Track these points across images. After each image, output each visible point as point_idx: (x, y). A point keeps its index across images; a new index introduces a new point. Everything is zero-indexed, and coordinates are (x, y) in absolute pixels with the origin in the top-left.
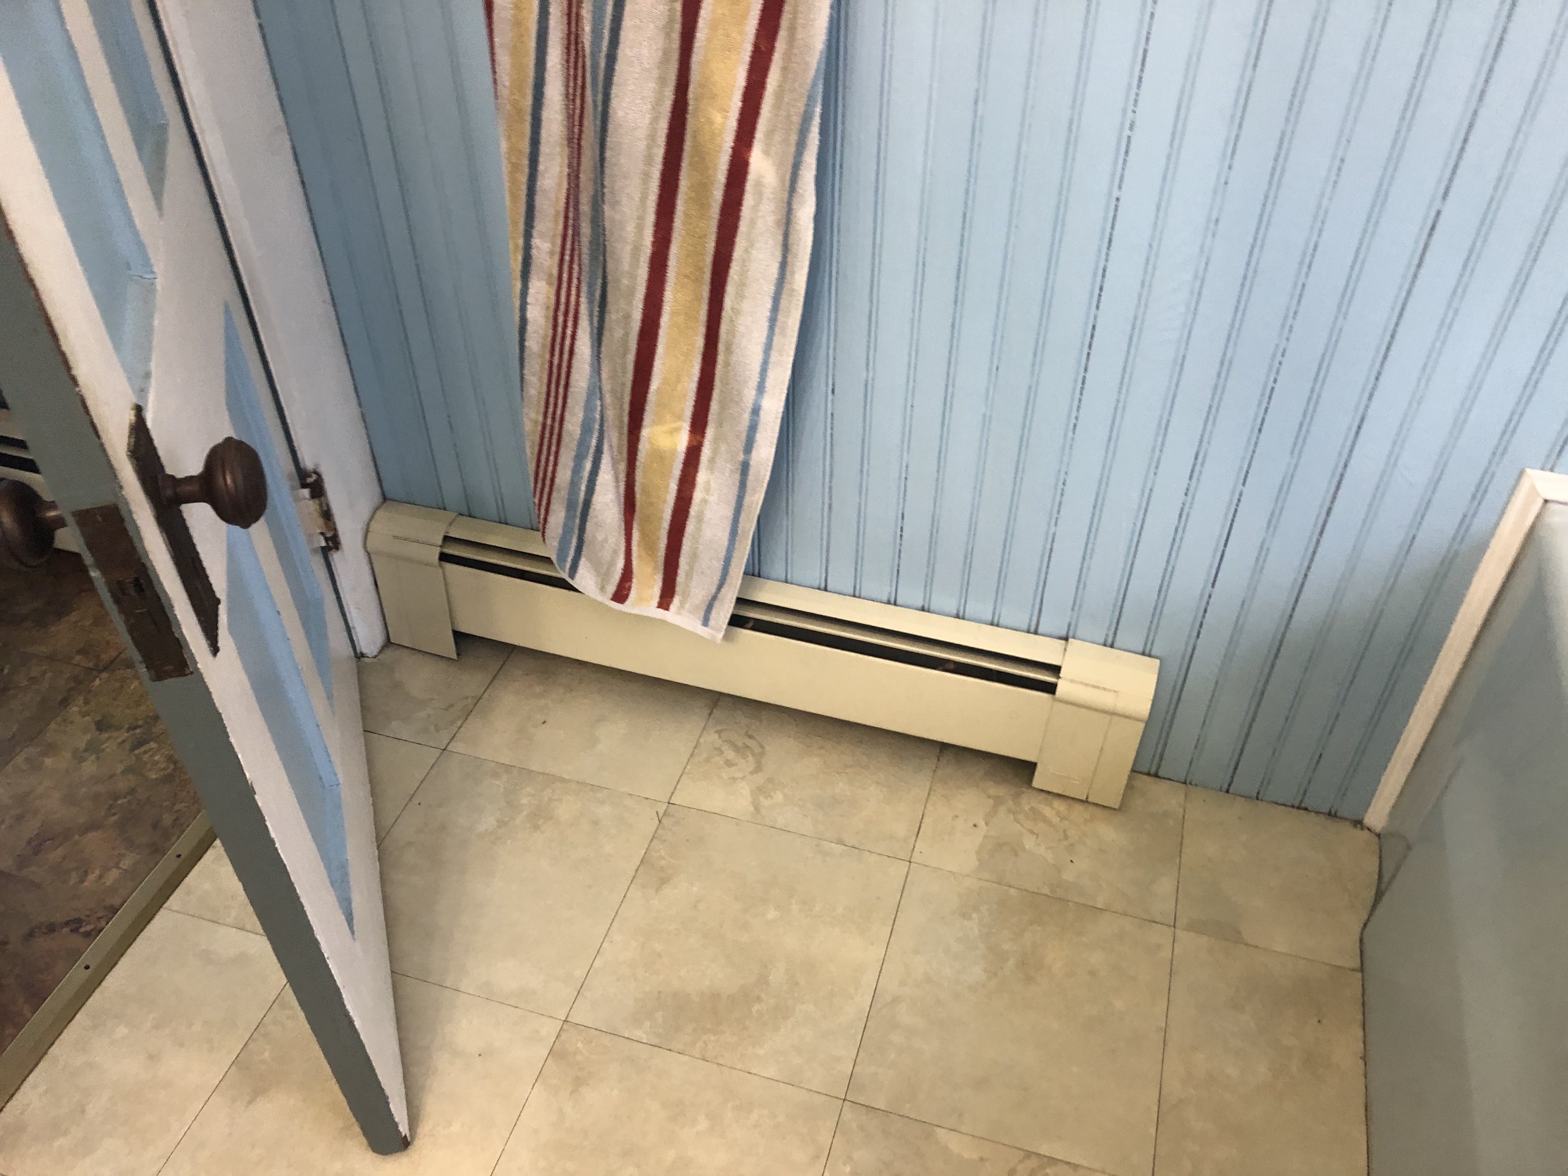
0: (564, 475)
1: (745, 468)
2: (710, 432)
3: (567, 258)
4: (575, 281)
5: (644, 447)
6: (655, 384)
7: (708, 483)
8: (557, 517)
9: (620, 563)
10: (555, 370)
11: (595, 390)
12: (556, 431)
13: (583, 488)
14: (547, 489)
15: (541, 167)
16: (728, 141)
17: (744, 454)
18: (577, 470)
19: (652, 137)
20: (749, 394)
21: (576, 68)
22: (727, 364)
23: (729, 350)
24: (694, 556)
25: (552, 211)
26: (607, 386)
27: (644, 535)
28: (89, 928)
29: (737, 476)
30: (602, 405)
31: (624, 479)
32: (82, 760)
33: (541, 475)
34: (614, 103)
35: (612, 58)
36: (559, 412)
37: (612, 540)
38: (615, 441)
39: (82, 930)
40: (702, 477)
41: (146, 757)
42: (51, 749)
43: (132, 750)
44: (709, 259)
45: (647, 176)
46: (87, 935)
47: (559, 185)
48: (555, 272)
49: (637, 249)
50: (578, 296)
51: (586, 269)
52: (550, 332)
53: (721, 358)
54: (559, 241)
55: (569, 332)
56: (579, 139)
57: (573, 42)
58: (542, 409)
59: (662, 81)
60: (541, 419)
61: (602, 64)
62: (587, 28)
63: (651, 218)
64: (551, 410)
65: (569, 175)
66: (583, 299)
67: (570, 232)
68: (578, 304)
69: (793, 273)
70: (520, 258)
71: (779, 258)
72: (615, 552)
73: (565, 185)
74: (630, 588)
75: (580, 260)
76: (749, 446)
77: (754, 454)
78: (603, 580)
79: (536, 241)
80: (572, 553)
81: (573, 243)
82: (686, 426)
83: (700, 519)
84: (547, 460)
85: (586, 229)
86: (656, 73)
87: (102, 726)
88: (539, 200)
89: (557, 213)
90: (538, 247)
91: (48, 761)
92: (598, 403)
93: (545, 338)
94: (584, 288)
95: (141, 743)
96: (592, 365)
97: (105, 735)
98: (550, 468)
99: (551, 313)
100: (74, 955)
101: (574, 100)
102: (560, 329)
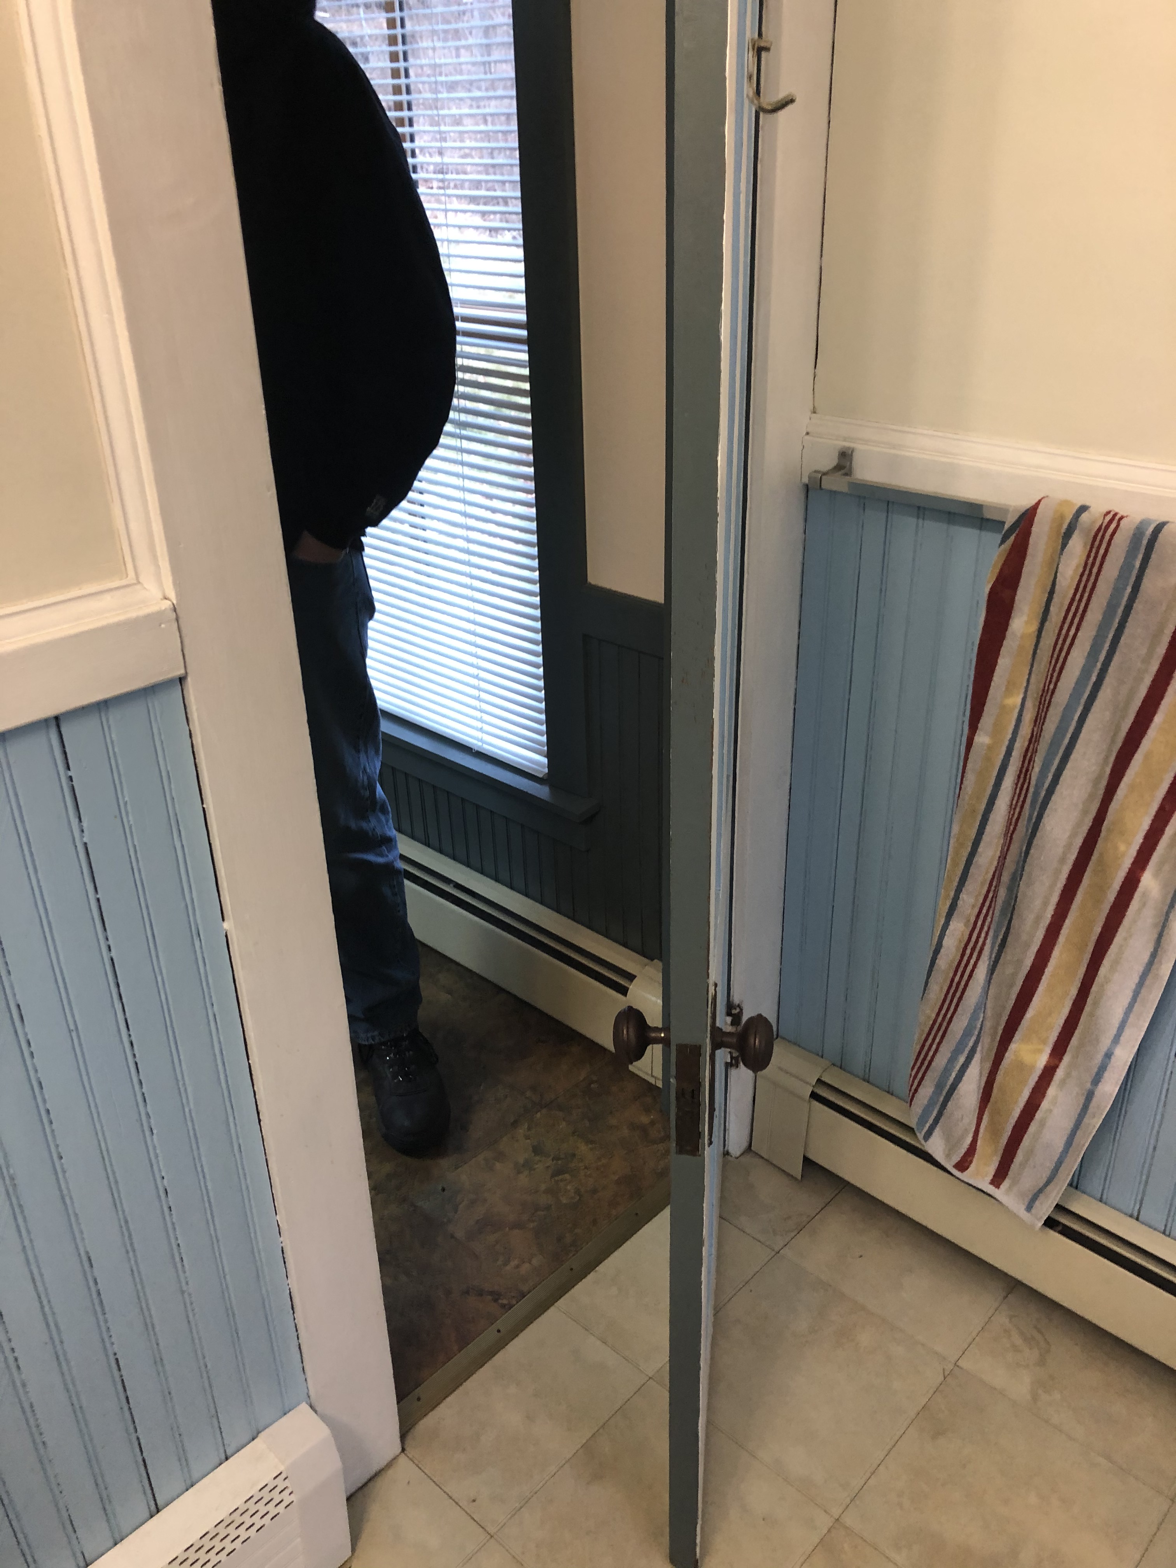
0: (940, 1061)
1: (1090, 1096)
2: (1067, 1059)
3: (984, 911)
4: (986, 928)
5: (1009, 1056)
6: (1030, 1013)
7: (1055, 1098)
8: (926, 1091)
9: (969, 1140)
10: (954, 985)
11: (981, 1005)
12: (943, 1028)
13: (954, 1075)
14: (924, 1068)
15: (980, 850)
16: (1127, 863)
17: (1091, 1085)
18: (952, 1060)
19: (1069, 846)
20: (1106, 1042)
21: (1021, 789)
22: (1092, 1015)
23: (1096, 1004)
24: (1031, 1152)
25: (980, 879)
26: (989, 1005)
27: (992, 1122)
28: (505, 1302)
29: (1082, 1100)
30: (984, 1017)
31: (987, 1075)
32: (519, 1172)
33: (922, 1056)
34: (1045, 820)
35: (1051, 791)
36: (949, 1016)
37: (966, 1121)
38: (986, 1046)
39: (500, 1301)
40: (1052, 1091)
41: (561, 1184)
42: (500, 1156)
43: (553, 1176)
44: (1094, 937)
45: (1058, 872)
46: (503, 1306)
47: (991, 863)
48: (973, 919)
49: (1038, 919)
50: (986, 938)
51: (996, 918)
52: (958, 958)
53: (1087, 1009)
54: (981, 900)
55: (972, 962)
56: (1012, 835)
57: (1024, 773)
58: (937, 1010)
59: (1085, 812)
60: (934, 1016)
61: (1043, 793)
62: (1037, 769)
63: (1055, 899)
64: (943, 1012)
65: (1000, 857)
66: (989, 941)
67: (991, 895)
68: (984, 944)
69: (1161, 963)
70: (948, 903)
71: (1151, 949)
72: (966, 1131)
73: (995, 863)
74: (971, 1162)
75: (993, 914)
76: (1097, 1079)
77: (1100, 1086)
78: (950, 1150)
79: (963, 896)
80: (931, 1121)
81: (991, 902)
82: (1048, 1050)
83: (1042, 1124)
84: (931, 1046)
85: (1002, 893)
86: (1081, 806)
87: (537, 1150)
88: (972, 870)
89: (985, 880)
90: (963, 900)
91: (498, 1165)
92: (982, 1015)
93: (952, 962)
94: (991, 934)
95: (559, 1172)
96: (983, 988)
97: (537, 1158)
98: (931, 1053)
99: (963, 945)
100: (492, 1319)
101: (1015, 809)
102: (966, 958)
